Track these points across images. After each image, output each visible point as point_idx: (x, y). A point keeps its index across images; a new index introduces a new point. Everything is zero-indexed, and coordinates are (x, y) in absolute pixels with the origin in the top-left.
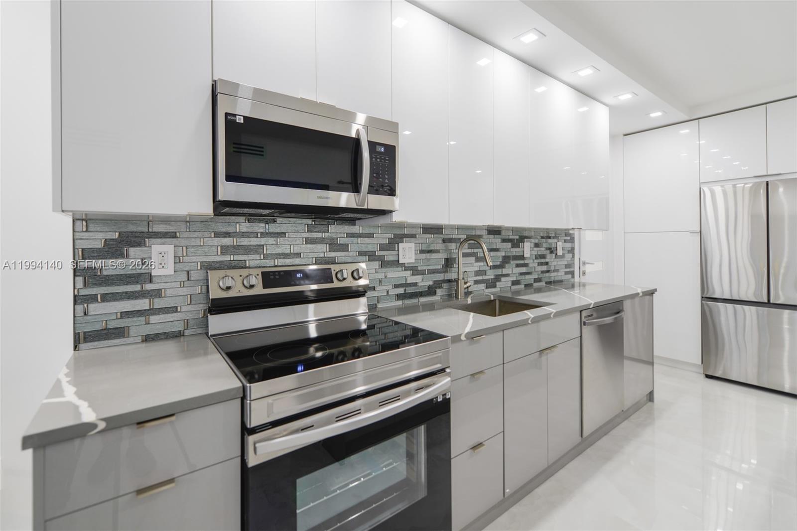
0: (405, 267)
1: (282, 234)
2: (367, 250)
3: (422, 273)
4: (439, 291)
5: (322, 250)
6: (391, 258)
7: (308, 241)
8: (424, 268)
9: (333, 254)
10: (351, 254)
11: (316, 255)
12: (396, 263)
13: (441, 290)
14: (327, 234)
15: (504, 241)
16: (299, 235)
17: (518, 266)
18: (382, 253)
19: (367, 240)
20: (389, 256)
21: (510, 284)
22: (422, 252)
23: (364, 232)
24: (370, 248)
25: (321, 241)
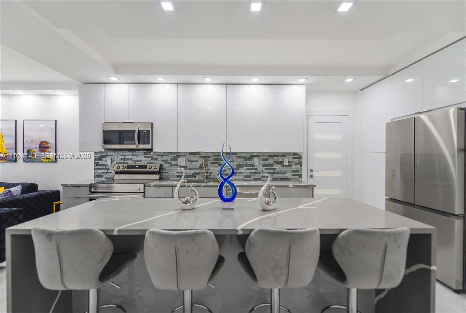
0: (181, 166)
1: (137, 155)
2: (165, 160)
3: (190, 169)
4: (197, 176)
5: (149, 160)
6: (175, 163)
7: (145, 157)
8: (190, 167)
9: (153, 161)
10: (159, 161)
11: (147, 161)
12: (176, 165)
13: (198, 176)
14: (151, 155)
15: (238, 157)
16: (142, 155)
17: (247, 169)
18: (171, 161)
19: (166, 157)
20: (174, 162)
21: (242, 177)
22: (189, 161)
23: (164, 154)
24: (166, 160)
25: (149, 157)
